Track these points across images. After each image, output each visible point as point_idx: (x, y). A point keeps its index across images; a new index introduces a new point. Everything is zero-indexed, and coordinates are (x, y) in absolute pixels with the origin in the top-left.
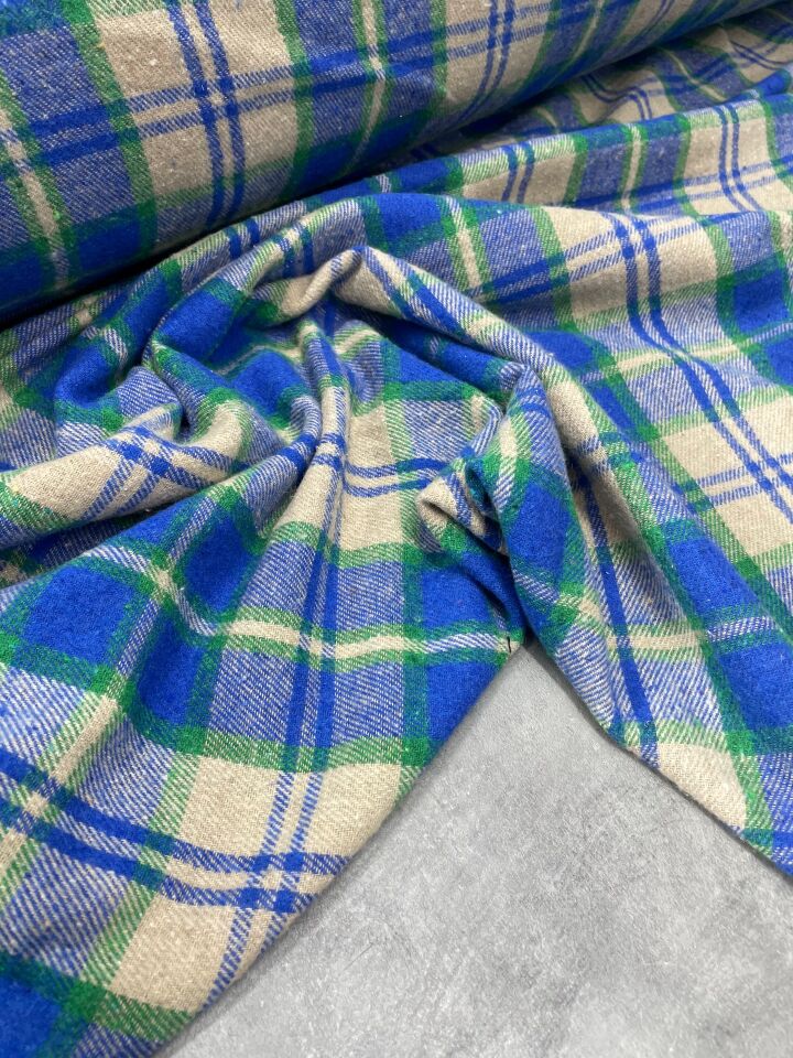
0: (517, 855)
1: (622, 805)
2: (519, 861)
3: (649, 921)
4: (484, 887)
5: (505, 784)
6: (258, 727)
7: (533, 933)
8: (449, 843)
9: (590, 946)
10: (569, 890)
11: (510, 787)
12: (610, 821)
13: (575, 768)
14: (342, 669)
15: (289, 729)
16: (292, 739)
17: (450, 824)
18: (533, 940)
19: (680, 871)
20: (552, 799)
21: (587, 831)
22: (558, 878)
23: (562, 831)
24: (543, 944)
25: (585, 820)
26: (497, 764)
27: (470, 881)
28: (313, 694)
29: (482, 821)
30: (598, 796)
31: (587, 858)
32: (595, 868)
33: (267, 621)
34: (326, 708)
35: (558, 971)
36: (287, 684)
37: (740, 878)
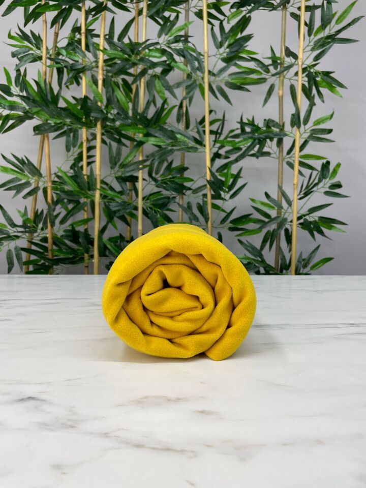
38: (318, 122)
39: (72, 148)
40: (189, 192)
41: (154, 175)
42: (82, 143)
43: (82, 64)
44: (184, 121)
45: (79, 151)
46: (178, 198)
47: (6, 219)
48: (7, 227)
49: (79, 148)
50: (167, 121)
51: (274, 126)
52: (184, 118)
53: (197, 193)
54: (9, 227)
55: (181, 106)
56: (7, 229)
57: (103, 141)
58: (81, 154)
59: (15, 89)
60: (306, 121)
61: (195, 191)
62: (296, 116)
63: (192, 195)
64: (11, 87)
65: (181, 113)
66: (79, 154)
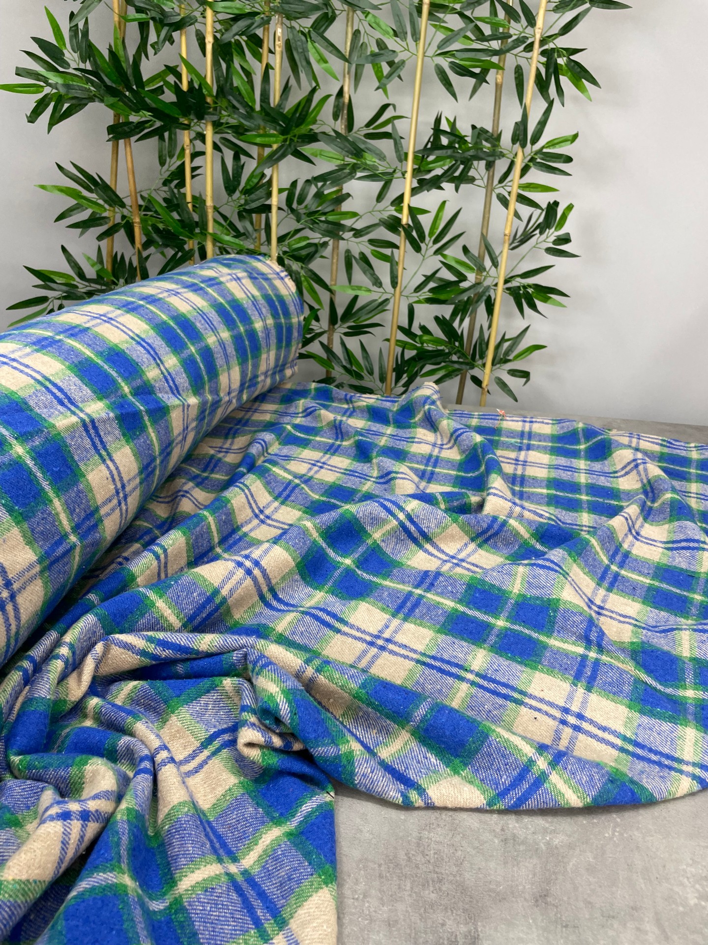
0: (407, 893)
1: (432, 834)
2: (410, 895)
3: (481, 876)
4: (404, 920)
5: (376, 866)
6: (235, 930)
7: (441, 922)
8: (374, 914)
9: (467, 906)
10: (440, 889)
11: (380, 866)
12: (433, 845)
13: (401, 834)
14: (255, 870)
15: (253, 919)
16: (257, 923)
17: (367, 905)
18: (443, 925)
19: (476, 844)
20: (402, 855)
21: (427, 857)
22: (431, 889)
23: (417, 867)
24: (449, 922)
25: (424, 855)
26: (366, 859)
27: (396, 921)
28: (251, 893)
29: (380, 891)
30: (420, 838)
31: (437, 870)
32: (443, 872)
33: (199, 869)
34: (262, 895)
35: (463, 929)
36: (234, 896)
37: (500, 828)
38: (552, 143)
39: (168, 160)
40: (348, 235)
41: (295, 206)
42: (183, 150)
43: (179, 15)
44: (345, 117)
45: (179, 163)
46: (331, 243)
47: (72, 267)
48: (74, 280)
49: (178, 158)
50: (318, 118)
51: (486, 140)
52: (345, 112)
53: (361, 236)
54: (77, 279)
55: (340, 93)
56: (75, 283)
57: (216, 147)
58: (182, 167)
59: (71, 56)
60: (536, 138)
61: (358, 233)
62: (522, 128)
63: (353, 239)
64: (65, 51)
65: (341, 105)
66: (179, 167)
